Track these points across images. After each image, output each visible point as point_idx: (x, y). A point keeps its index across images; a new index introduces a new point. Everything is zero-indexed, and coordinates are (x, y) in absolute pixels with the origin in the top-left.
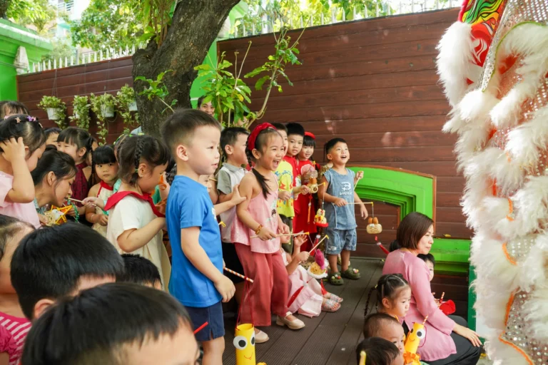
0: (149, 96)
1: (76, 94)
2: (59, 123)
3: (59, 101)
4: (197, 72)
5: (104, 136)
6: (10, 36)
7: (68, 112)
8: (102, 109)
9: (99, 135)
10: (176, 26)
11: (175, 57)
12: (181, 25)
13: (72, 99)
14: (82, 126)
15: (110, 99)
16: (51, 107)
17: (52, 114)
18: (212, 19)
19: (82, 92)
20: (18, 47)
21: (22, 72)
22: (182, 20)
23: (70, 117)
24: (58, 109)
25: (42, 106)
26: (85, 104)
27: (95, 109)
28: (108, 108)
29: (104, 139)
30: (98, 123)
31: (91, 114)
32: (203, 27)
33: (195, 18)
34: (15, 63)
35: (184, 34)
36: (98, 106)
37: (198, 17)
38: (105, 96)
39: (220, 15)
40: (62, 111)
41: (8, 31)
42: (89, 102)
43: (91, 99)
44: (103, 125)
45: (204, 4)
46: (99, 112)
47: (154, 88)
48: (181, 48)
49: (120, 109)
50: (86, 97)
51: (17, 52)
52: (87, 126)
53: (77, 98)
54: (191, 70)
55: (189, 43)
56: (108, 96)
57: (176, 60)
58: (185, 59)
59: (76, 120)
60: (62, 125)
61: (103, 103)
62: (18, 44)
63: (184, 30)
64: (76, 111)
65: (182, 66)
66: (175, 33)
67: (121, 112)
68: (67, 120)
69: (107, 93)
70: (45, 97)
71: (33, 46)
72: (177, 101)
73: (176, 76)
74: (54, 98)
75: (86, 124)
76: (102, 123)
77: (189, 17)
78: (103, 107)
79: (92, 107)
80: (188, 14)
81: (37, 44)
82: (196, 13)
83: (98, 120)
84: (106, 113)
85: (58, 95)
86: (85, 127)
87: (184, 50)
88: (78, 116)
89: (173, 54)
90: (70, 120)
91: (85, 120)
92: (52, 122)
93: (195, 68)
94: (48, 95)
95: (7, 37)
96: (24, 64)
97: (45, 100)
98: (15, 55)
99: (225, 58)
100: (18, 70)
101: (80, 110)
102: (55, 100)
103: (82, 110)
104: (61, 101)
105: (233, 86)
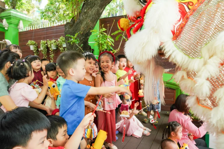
0: (71, 43)
1: (41, 40)
2: (35, 51)
3: (35, 42)
4: (91, 32)
5: (53, 57)
6: (17, 16)
7: (38, 47)
8: (52, 46)
9: (51, 57)
10: (83, 13)
11: (82, 26)
12: (85, 13)
13: (40, 42)
14: (44, 53)
15: (55, 42)
16: (31, 45)
17: (32, 48)
18: (98, 11)
19: (44, 39)
20: (20, 20)
21: (21, 31)
22: (85, 11)
23: (39, 49)
24: (34, 46)
25: (28, 44)
26: (45, 44)
27: (49, 46)
28: (54, 46)
29: (52, 58)
30: (50, 52)
31: (48, 48)
32: (94, 14)
33: (91, 10)
34: (18, 27)
35: (86, 16)
36: (50, 45)
37: (92, 10)
38: (53, 41)
39: (101, 9)
40: (36, 46)
41: (16, 14)
42: (47, 43)
43: (48, 42)
44: (52, 53)
45: (95, 4)
46: (51, 47)
47: (74, 40)
48: (85, 22)
49: (59, 46)
50: (46, 41)
51: (19, 22)
52: (46, 53)
53: (42, 42)
54: (89, 32)
55: (88, 20)
56: (55, 40)
57: (83, 27)
58: (87, 27)
59: (41, 50)
60: (36, 52)
61: (52, 44)
62: (19, 19)
63: (87, 15)
64: (41, 47)
65: (85, 30)
66: (82, 16)
67: (59, 47)
68: (38, 50)
69: (54, 39)
70: (29, 41)
71: (26, 20)
72: (83, 45)
73: (83, 34)
74: (33, 41)
75: (45, 52)
76: (52, 52)
77: (88, 9)
78: (52, 45)
79: (48, 45)
80: (88, 8)
81: (27, 19)
82: (92, 8)
83: (50, 50)
84: (53, 48)
85: (35, 40)
86: (45, 53)
87: (86, 23)
88: (42, 49)
89: (81, 25)
90: (39, 50)
91: (45, 50)
92: (32, 51)
93: (91, 31)
94: (30, 40)
95: (16, 17)
96: (22, 27)
97: (29, 42)
98: (18, 24)
99: (103, 27)
100: (19, 30)
101: (43, 46)
102: (33, 42)
103: (44, 46)
104: (36, 42)
105: (107, 39)
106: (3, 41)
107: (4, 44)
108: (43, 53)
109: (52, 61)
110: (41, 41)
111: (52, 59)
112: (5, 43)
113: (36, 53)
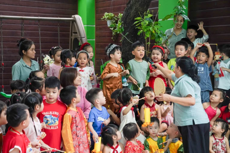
2: (112, 29)
3: (113, 15)
16: (109, 19)
17: (109, 24)
24: (112, 20)
25: (105, 19)
40: (114, 21)
47: (118, 29)
48: (134, 8)
55: (137, 5)
70: (106, 13)
72: (128, 33)
93: (135, 19)
94: (108, 12)
97: (106, 15)
102: (112, 15)
104: (115, 15)
105: (152, 26)
106: (72, 18)
107: (74, 22)
110: (119, 14)
112: (75, 20)
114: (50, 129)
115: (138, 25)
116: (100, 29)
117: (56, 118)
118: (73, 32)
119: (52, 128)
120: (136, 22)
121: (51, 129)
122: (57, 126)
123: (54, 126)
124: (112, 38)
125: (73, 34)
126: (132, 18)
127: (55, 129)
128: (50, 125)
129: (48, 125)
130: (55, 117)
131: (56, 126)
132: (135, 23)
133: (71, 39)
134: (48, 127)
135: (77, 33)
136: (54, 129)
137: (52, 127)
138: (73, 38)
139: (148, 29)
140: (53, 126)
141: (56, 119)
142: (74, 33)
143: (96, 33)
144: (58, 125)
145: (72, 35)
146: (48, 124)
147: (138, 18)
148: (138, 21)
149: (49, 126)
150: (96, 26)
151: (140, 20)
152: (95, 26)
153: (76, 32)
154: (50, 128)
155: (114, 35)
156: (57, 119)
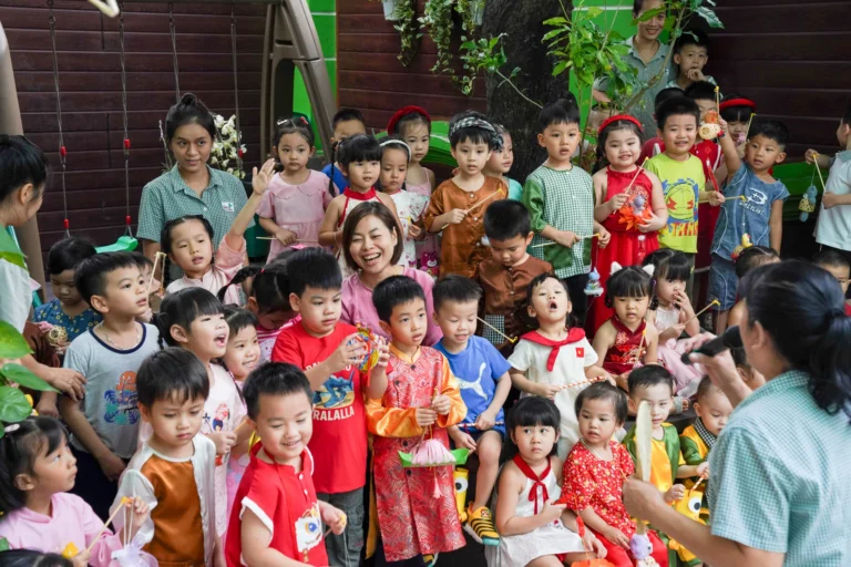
2: (402, 28)
7: (416, 8)
8: (471, 11)
9: (464, 62)
14: (438, 39)
17: (391, 10)
23: (421, 20)
27: (460, 9)
28: (481, 9)
30: (463, 38)
31: (457, 18)
36: (466, 5)
40: (408, 3)
46: (467, 16)
52: (448, 40)
59: (429, 26)
60: (407, 31)
64: (429, 9)
68: (415, 23)
73: (529, 23)
75: (445, 34)
76: (470, 38)
78: (475, 6)
79: (455, 4)
83: (466, 33)
84: (478, 17)
86: (443, 42)
88: (431, 21)
90: (420, 23)
91: (444, 27)
92: (390, 25)
93: (544, 23)
101: (435, 9)
103: (439, 9)
105: (601, 46)
108: (434, 40)
109: (471, 84)
111: (468, 73)
113: (410, 37)
114: (330, 419)
115: (556, 42)
116: (355, 24)
117: (346, 381)
118: (276, 37)
119: (337, 416)
120: (551, 34)
121: (335, 418)
122: (351, 408)
123: (343, 409)
124: (399, 57)
125: (277, 45)
126: (528, 17)
127: (348, 416)
128: (331, 407)
129: (322, 407)
130: (341, 379)
131: (348, 407)
132: (546, 37)
133: (270, 62)
134: (324, 413)
135: (290, 43)
136: (343, 417)
137: (337, 412)
138: (276, 58)
139: (590, 57)
140: (339, 409)
141: (345, 385)
142: (280, 42)
143: (339, 37)
144: (353, 405)
145: (271, 49)
146: (324, 405)
147: (556, 20)
148: (558, 32)
149: (327, 411)
150: (338, 13)
151: (562, 27)
152: (335, 14)
153: (287, 39)
154: (332, 416)
155: (406, 48)
156: (350, 385)
